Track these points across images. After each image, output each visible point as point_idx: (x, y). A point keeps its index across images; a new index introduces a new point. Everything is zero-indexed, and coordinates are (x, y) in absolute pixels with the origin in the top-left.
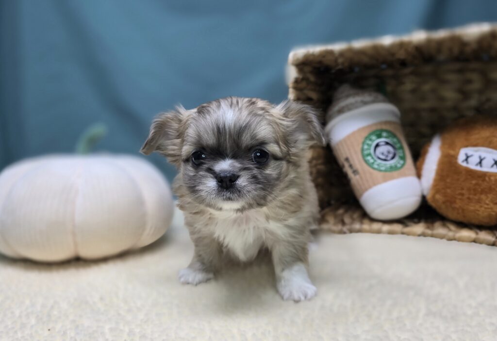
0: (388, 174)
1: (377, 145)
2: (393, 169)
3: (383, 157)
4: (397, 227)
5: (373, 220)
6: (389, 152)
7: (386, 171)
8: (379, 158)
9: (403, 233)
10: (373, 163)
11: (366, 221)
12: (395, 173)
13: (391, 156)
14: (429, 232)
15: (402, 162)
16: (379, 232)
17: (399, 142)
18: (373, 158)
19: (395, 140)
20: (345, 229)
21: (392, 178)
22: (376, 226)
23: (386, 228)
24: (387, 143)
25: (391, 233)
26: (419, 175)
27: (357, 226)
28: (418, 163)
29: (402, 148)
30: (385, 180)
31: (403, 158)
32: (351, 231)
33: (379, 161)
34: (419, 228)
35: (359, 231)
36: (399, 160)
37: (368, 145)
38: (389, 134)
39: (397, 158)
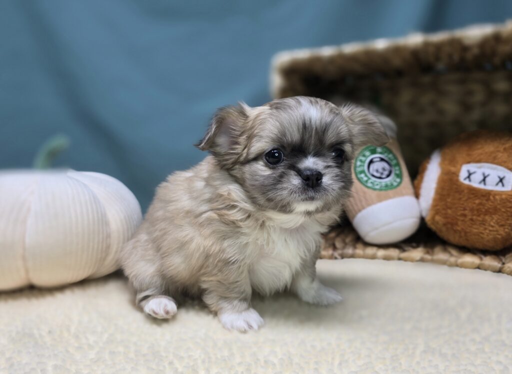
0: (383, 193)
1: (371, 162)
2: (388, 187)
3: (378, 175)
4: (394, 252)
5: (367, 244)
6: (384, 169)
7: (380, 190)
8: (373, 176)
9: (400, 259)
10: (367, 181)
11: (359, 246)
12: (390, 192)
13: (386, 173)
14: (428, 257)
15: (398, 180)
16: (373, 257)
17: (396, 158)
18: (366, 176)
19: (391, 156)
20: (336, 254)
21: (387, 198)
22: (370, 251)
23: (381, 253)
24: (382, 160)
25: (387, 258)
26: (417, 195)
27: (350, 251)
28: (416, 182)
29: (398, 164)
30: (380, 199)
31: (400, 176)
32: (343, 257)
33: (373, 179)
34: (418, 253)
35: (352, 256)
36: (395, 178)
37: (361, 161)
38: (385, 149)
39: (393, 175)
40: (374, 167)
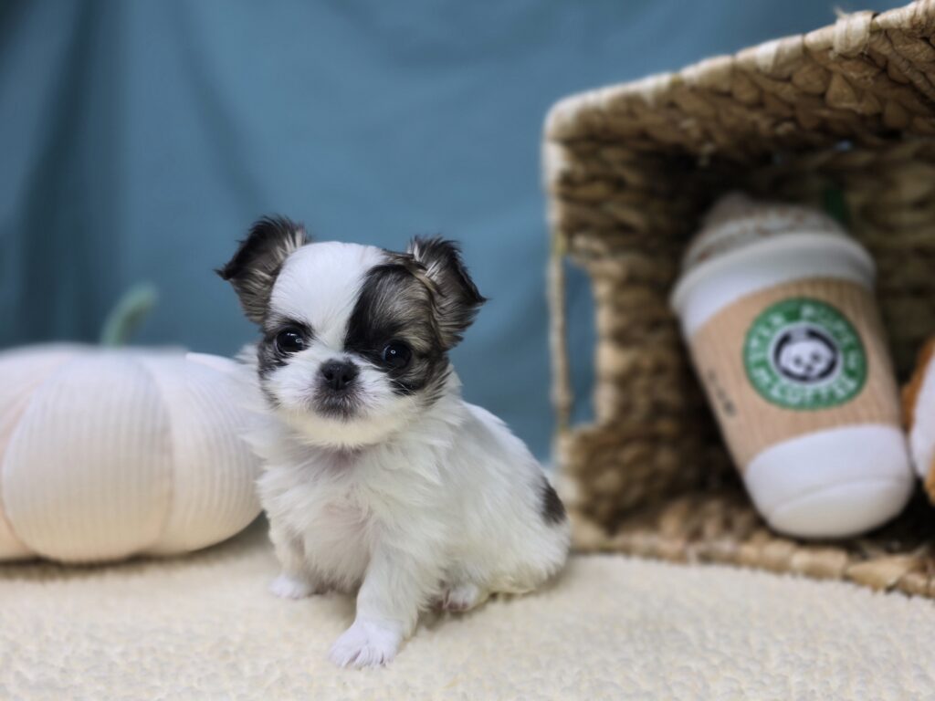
0: (805, 415)
1: (785, 340)
3: (799, 370)
4: (834, 560)
5: (776, 535)
6: (816, 357)
7: (801, 406)
8: (788, 373)
9: (847, 578)
10: (770, 386)
11: (760, 537)
12: (823, 414)
13: (820, 366)
14: (919, 581)
15: (851, 384)
16: (780, 568)
18: (770, 372)
19: (840, 326)
20: (693, 550)
21: (815, 427)
22: (776, 550)
23: (802, 558)
24: (813, 335)
25: (815, 574)
26: (906, 424)
27: (726, 545)
28: (907, 390)
29: (858, 346)
30: (796, 430)
31: (859, 375)
32: (706, 559)
33: (785, 381)
34: (891, 567)
35: (733, 561)
36: (844, 379)
37: (761, 338)
38: (822, 311)
39: (838, 372)
40: (791, 352)
